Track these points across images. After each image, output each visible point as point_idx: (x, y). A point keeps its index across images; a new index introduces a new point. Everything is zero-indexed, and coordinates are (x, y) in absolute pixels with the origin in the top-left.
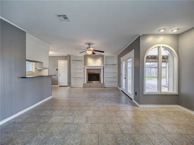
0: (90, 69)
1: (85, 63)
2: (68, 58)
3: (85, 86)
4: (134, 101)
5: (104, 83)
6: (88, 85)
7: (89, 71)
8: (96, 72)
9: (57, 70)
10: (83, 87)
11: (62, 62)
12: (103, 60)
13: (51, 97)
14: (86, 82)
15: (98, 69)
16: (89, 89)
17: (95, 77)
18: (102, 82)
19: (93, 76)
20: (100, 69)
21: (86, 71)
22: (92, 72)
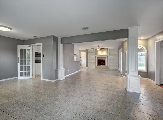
0: (99, 58)
1: (96, 54)
2: (86, 51)
3: (96, 67)
4: (122, 75)
5: (108, 66)
6: (98, 67)
7: (98, 59)
8: (103, 59)
9: (80, 58)
10: (95, 68)
11: (83, 53)
12: (108, 52)
13: (80, 71)
14: (96, 65)
15: (104, 57)
16: (98, 69)
17: (103, 63)
18: (107, 66)
19: (101, 62)
20: (106, 57)
21: (96, 58)
22: (100, 59)
